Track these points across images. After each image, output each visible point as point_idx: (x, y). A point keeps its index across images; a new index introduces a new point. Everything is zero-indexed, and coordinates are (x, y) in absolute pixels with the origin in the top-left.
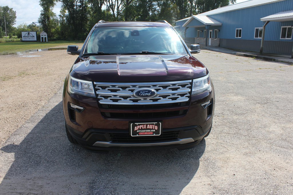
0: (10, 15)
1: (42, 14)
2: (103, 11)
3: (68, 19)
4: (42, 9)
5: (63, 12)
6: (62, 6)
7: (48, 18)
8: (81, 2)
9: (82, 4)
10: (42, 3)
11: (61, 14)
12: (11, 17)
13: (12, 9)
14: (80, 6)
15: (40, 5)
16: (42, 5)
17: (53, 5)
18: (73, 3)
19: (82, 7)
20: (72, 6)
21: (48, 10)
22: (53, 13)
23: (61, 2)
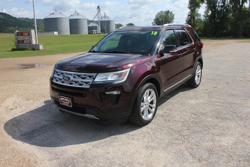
0: (170, 17)
1: (189, 16)
2: (243, 10)
3: (210, 18)
4: (190, 11)
5: (206, 12)
6: (206, 8)
7: (194, 18)
8: (223, 2)
9: (224, 4)
10: (190, 6)
11: (205, 14)
12: (171, 18)
13: (172, 12)
14: (222, 6)
15: (188, 8)
16: (190, 8)
17: (199, 7)
18: (215, 4)
19: (224, 7)
20: (214, 6)
21: (194, 12)
22: (198, 14)
23: (206, 4)
